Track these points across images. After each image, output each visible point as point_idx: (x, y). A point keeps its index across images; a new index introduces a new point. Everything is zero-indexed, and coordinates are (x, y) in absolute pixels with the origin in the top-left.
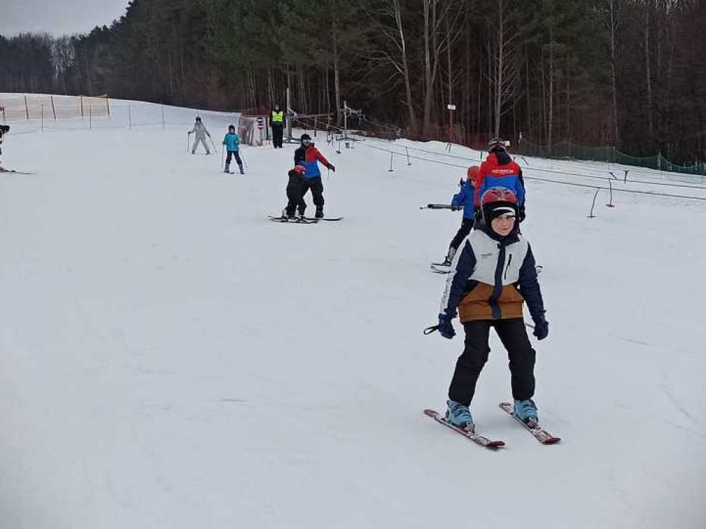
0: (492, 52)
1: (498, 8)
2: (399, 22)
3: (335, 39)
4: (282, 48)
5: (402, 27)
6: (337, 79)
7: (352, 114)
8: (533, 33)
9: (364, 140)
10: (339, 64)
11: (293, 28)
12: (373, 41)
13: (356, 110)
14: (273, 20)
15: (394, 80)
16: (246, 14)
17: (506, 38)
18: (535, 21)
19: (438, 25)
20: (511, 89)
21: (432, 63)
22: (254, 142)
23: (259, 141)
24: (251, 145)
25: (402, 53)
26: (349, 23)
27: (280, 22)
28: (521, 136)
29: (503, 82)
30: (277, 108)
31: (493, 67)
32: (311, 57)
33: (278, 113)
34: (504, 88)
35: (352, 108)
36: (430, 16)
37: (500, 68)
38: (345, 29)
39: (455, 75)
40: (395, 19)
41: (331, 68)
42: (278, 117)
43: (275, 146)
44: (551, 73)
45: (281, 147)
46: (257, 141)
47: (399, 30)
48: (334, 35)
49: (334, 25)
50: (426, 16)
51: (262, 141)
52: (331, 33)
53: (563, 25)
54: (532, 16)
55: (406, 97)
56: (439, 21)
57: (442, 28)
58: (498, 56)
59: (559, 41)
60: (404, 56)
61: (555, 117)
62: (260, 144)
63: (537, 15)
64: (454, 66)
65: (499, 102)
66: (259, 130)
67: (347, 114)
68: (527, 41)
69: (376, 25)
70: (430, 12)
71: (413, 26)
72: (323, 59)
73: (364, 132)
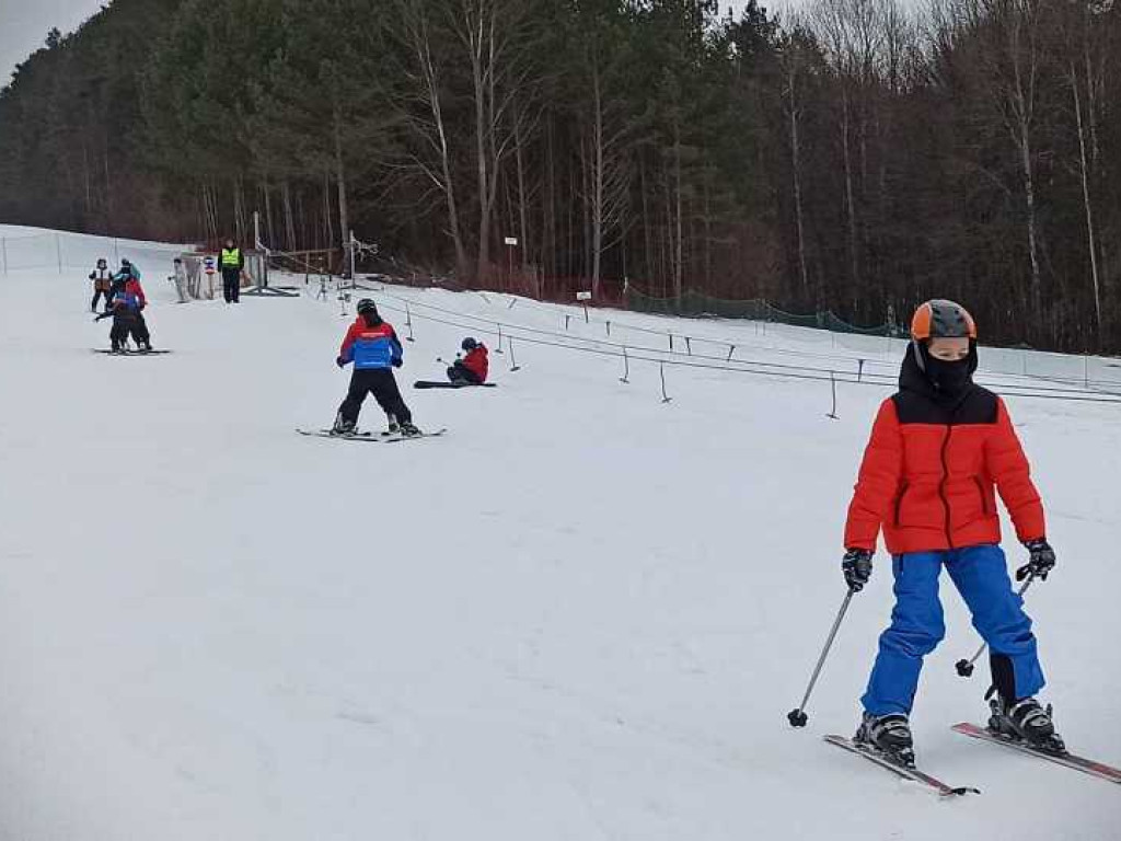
0: (587, 157)
1: (593, 91)
2: (436, 111)
3: (338, 137)
4: (254, 150)
5: (442, 119)
6: (342, 196)
7: (362, 250)
8: (649, 130)
9: (383, 289)
10: (345, 174)
11: (271, 119)
12: (399, 139)
13: (369, 243)
14: (238, 105)
15: (430, 198)
16: (196, 96)
17: (606, 136)
18: (650, 111)
19: (498, 116)
20: (617, 211)
21: (489, 172)
22: (202, 294)
23: (208, 292)
24: (197, 297)
25: (442, 158)
26: (359, 112)
27: (249, 108)
28: (626, 283)
29: (603, 201)
30: (230, 244)
31: (589, 181)
32: (298, 163)
33: (230, 252)
34: (605, 211)
35: (361, 241)
36: (486, 102)
37: (599, 180)
38: (353, 122)
39: (530, 191)
40: (431, 108)
41: (332, 179)
42: (231, 257)
43: (228, 301)
44: (678, 190)
45: (237, 301)
46: (205, 293)
47: (436, 123)
48: (336, 131)
49: (336, 116)
50: (480, 103)
51: (211, 290)
52: (332, 128)
53: (694, 118)
54: (644, 107)
55: (449, 224)
56: (500, 111)
57: (506, 120)
58: (595, 163)
59: (687, 142)
60: (445, 163)
61: (687, 255)
62: (210, 297)
63: (652, 103)
64: (527, 178)
65: (598, 232)
66: (207, 276)
67: (356, 250)
68: (640, 141)
69: (402, 116)
70: (486, 96)
71: (459, 116)
72: (318, 166)
73: (388, 278)
